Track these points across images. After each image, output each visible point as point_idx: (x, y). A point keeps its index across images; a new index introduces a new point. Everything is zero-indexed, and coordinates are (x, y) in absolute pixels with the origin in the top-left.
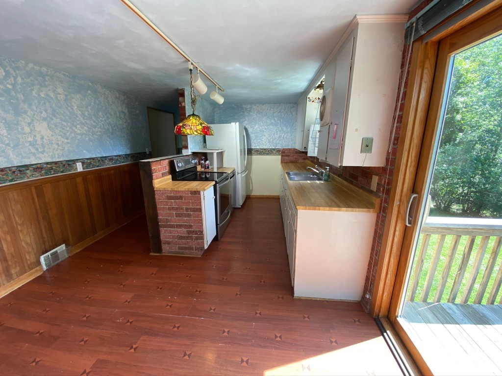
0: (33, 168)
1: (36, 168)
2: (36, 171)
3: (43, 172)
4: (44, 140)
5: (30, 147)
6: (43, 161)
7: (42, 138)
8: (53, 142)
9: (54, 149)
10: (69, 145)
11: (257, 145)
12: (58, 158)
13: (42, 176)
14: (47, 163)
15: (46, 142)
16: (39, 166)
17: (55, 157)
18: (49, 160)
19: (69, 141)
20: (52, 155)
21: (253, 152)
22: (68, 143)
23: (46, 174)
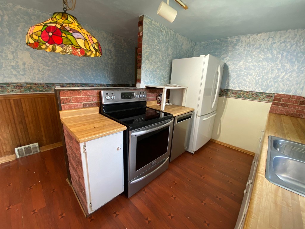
0: (13, 85)
1: (16, 86)
2: (16, 88)
3: (22, 89)
4: (26, 65)
5: (12, 70)
6: (23, 81)
7: (24, 64)
8: (34, 68)
9: (35, 73)
10: (50, 72)
11: (237, 85)
12: (38, 80)
13: (21, 92)
14: (27, 83)
15: (27, 67)
16: (19, 84)
17: (35, 79)
18: (29, 81)
19: (50, 68)
20: (32, 78)
21: (229, 93)
22: (49, 70)
23: (25, 91)
